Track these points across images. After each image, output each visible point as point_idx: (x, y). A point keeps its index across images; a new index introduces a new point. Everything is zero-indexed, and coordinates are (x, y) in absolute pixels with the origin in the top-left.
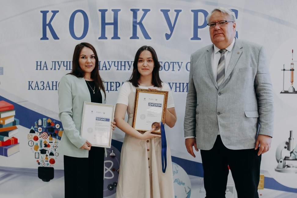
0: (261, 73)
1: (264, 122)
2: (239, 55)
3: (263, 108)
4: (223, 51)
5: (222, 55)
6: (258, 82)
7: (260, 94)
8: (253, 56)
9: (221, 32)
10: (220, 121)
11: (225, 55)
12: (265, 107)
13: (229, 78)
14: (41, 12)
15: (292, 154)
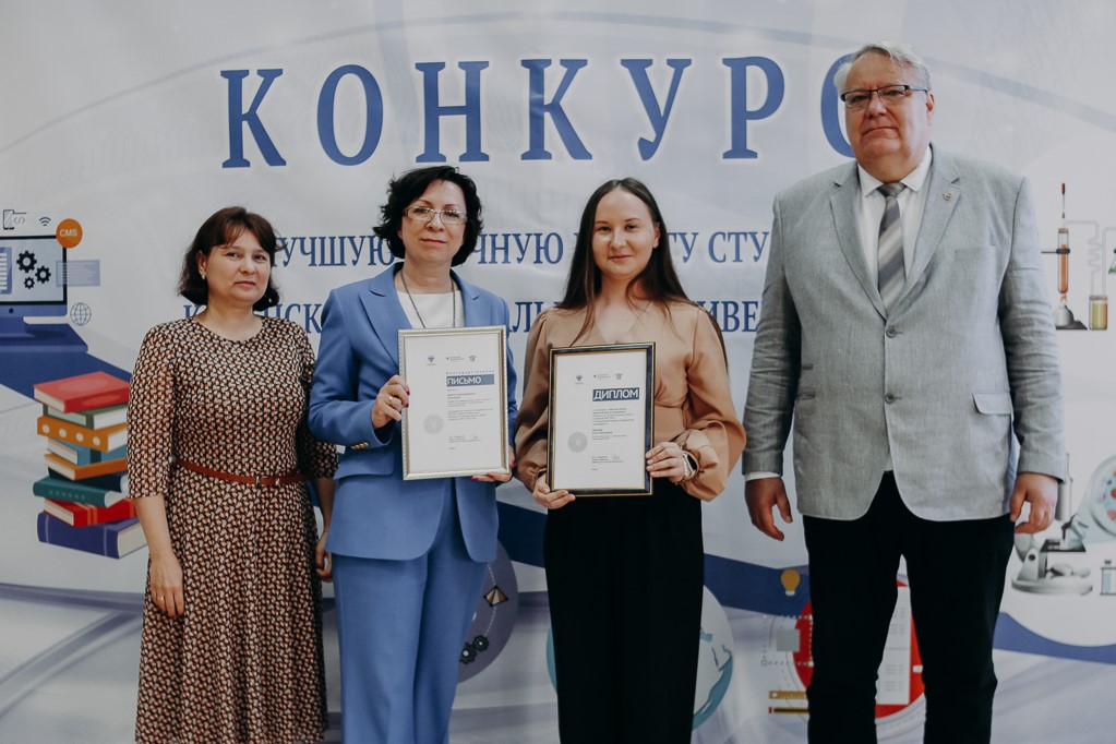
0: (1024, 267)
1: (1037, 431)
2: (951, 204)
3: (1032, 383)
4: (894, 190)
6: (1010, 298)
7: (1018, 337)
8: (996, 208)
9: (889, 124)
10: (894, 423)
11: (902, 201)
12: (1038, 382)
13: (924, 279)
14: (224, 74)
15: (1068, 531)
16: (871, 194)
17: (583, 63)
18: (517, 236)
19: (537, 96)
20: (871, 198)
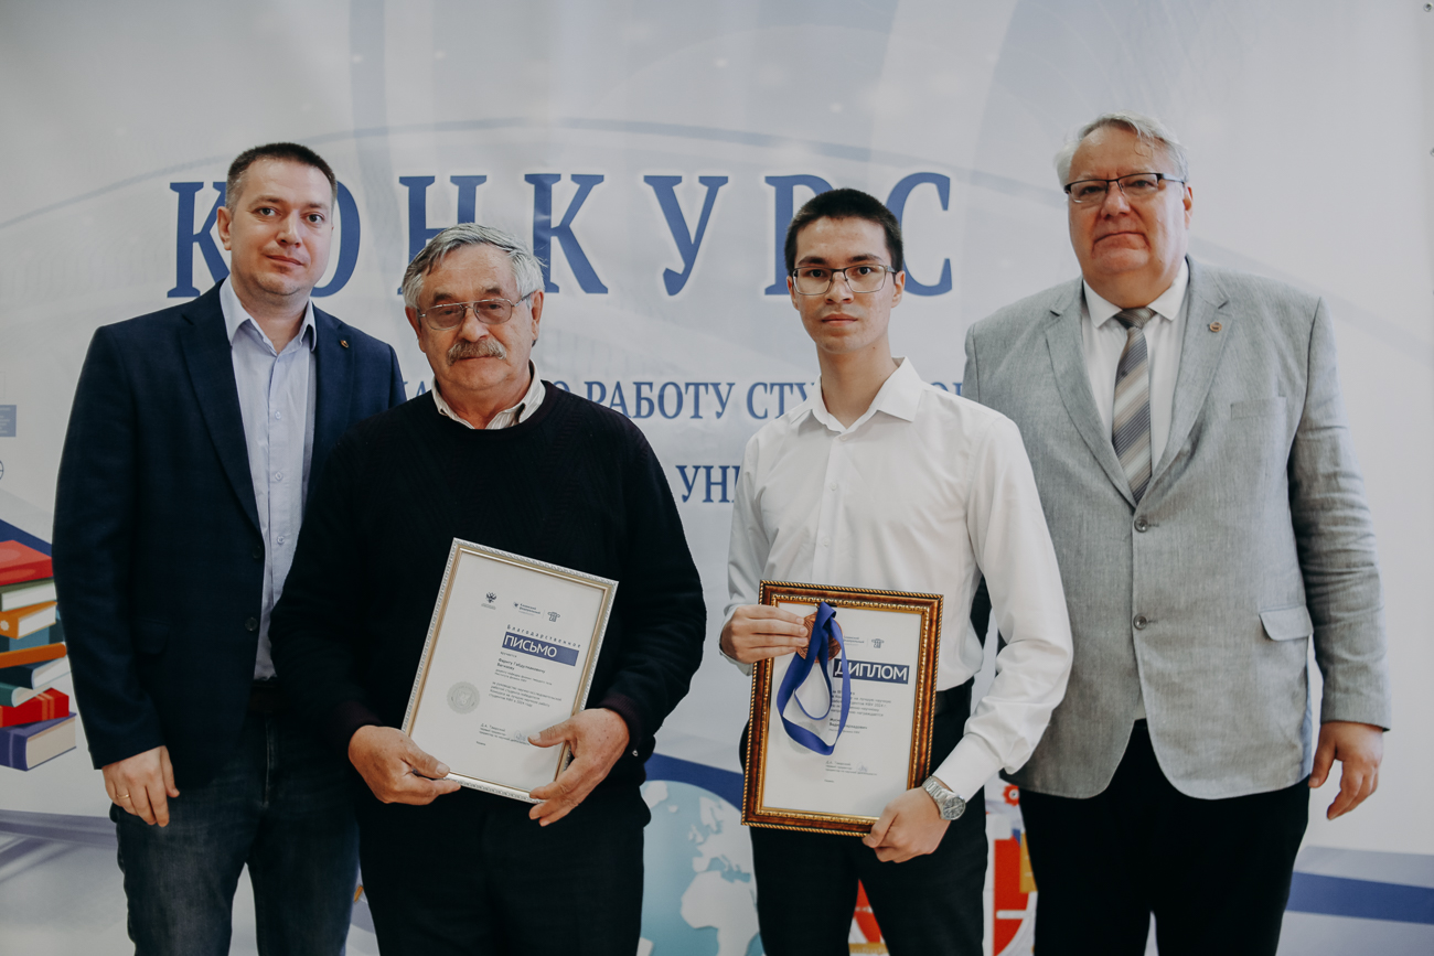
2: (1220, 337)
3: (1337, 591)
4: (1139, 317)
5: (1137, 338)
8: (1284, 346)
9: (1133, 228)
10: (1147, 658)
12: (1344, 589)
16: (1106, 324)
17: (599, 179)
19: (542, 218)
20: (1106, 331)
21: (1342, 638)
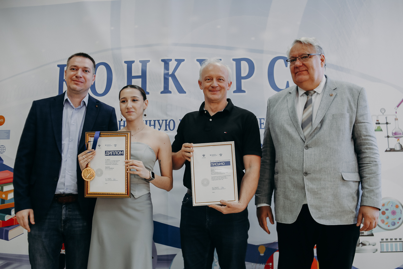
0: (362, 122)
1: (367, 188)
2: (332, 98)
3: (366, 168)
4: (310, 93)
5: (310, 97)
6: (357, 134)
7: (361, 150)
8: (350, 99)
9: (304, 69)
10: (307, 184)
11: (313, 97)
12: (368, 168)
13: (319, 126)
16: (302, 95)
17: (183, 60)
18: (158, 121)
19: (166, 72)
20: (302, 97)
21: (367, 182)
